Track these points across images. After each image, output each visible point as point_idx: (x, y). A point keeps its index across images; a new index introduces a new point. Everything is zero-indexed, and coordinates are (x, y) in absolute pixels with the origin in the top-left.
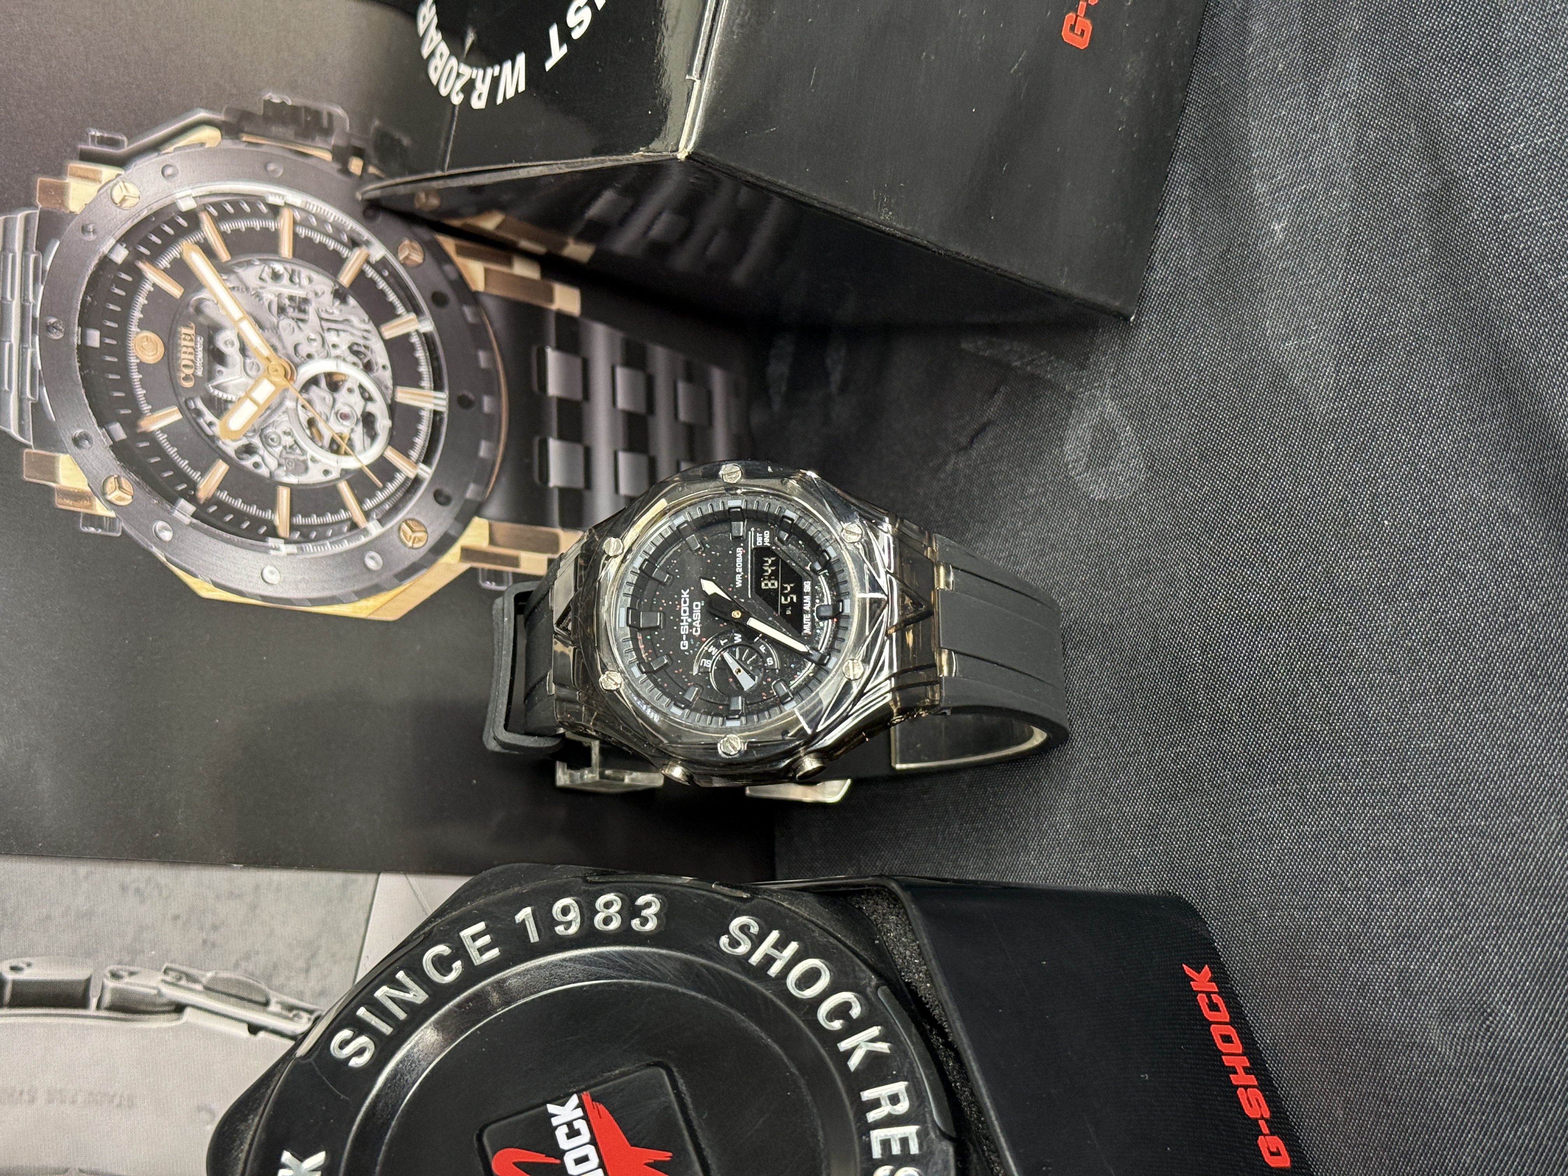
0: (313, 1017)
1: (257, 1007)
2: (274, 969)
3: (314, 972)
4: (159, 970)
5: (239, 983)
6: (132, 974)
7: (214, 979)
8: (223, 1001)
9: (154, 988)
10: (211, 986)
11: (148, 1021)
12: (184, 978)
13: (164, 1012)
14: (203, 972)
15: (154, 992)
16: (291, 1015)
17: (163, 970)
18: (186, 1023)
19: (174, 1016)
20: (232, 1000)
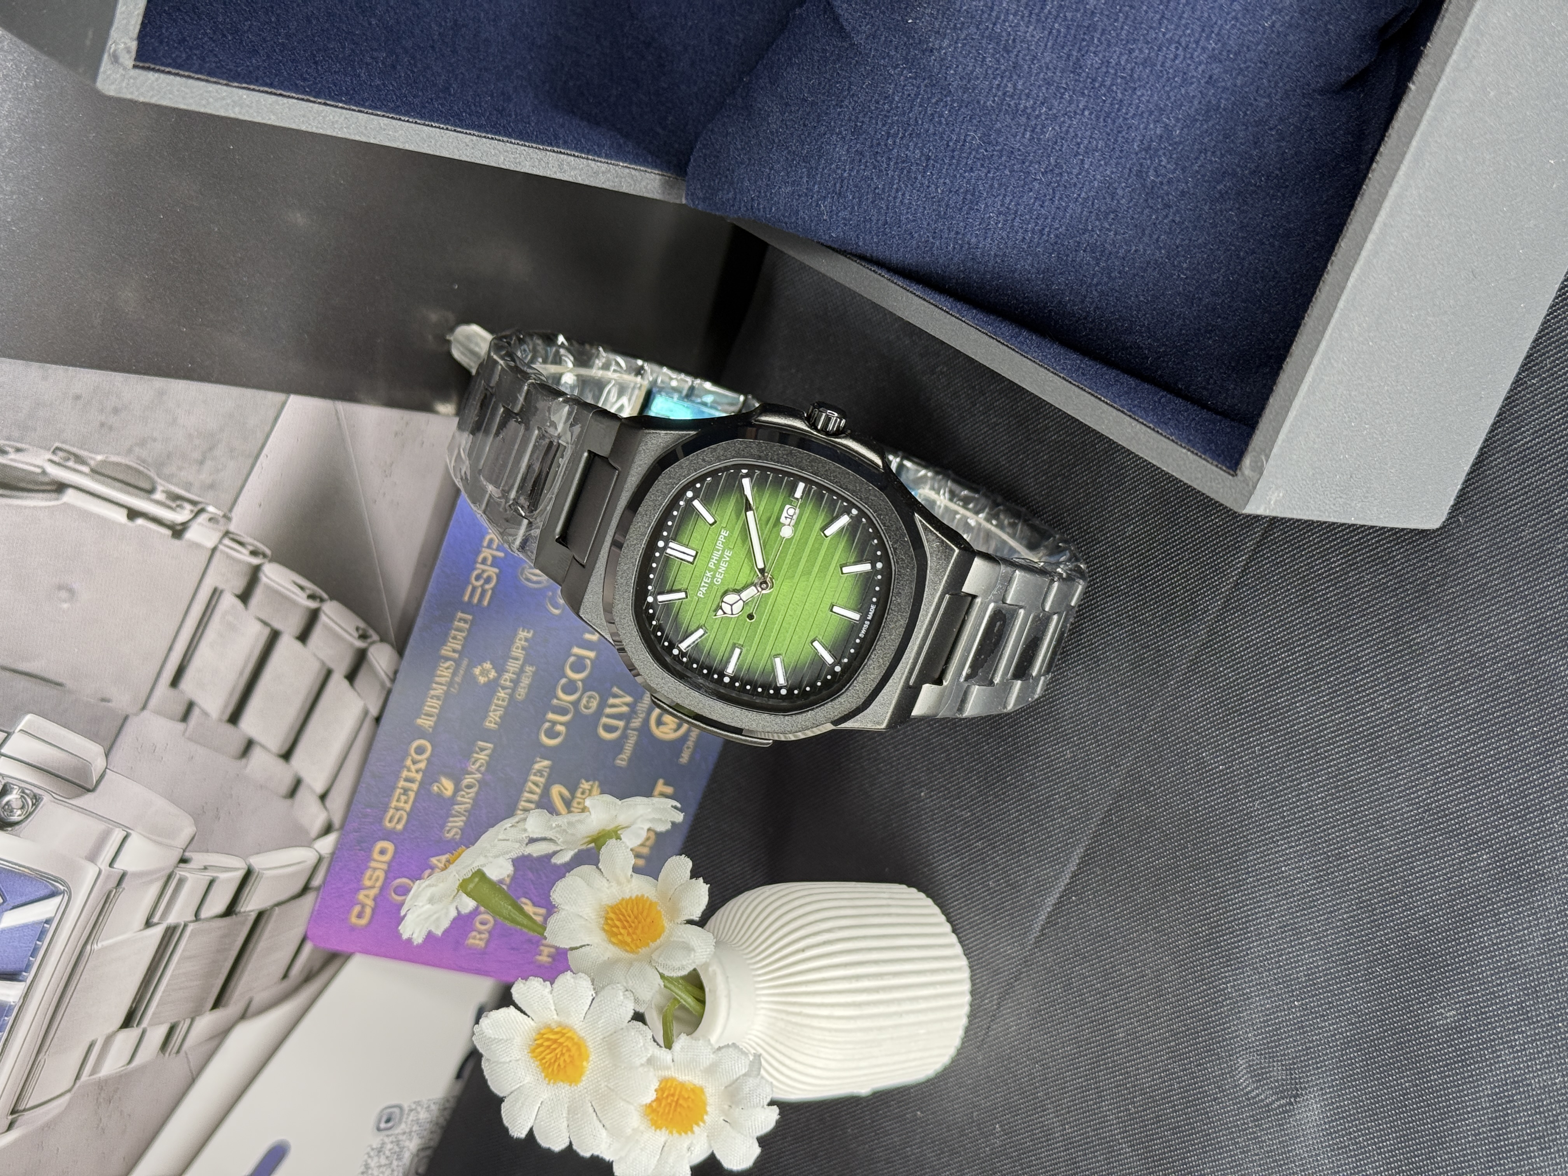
0: (196, 509)
1: (142, 494)
2: (168, 457)
3: (209, 463)
4: (49, 450)
5: (129, 467)
6: (18, 450)
7: (104, 462)
8: (107, 485)
9: (38, 467)
10: (100, 470)
11: (26, 498)
12: (73, 458)
13: (44, 491)
14: (93, 455)
15: (38, 470)
16: (174, 505)
17: (52, 450)
18: (65, 504)
19: (54, 495)
20: (118, 484)
